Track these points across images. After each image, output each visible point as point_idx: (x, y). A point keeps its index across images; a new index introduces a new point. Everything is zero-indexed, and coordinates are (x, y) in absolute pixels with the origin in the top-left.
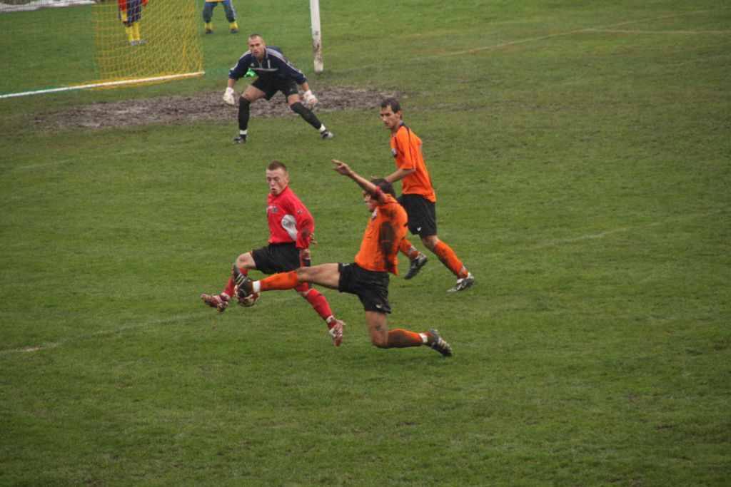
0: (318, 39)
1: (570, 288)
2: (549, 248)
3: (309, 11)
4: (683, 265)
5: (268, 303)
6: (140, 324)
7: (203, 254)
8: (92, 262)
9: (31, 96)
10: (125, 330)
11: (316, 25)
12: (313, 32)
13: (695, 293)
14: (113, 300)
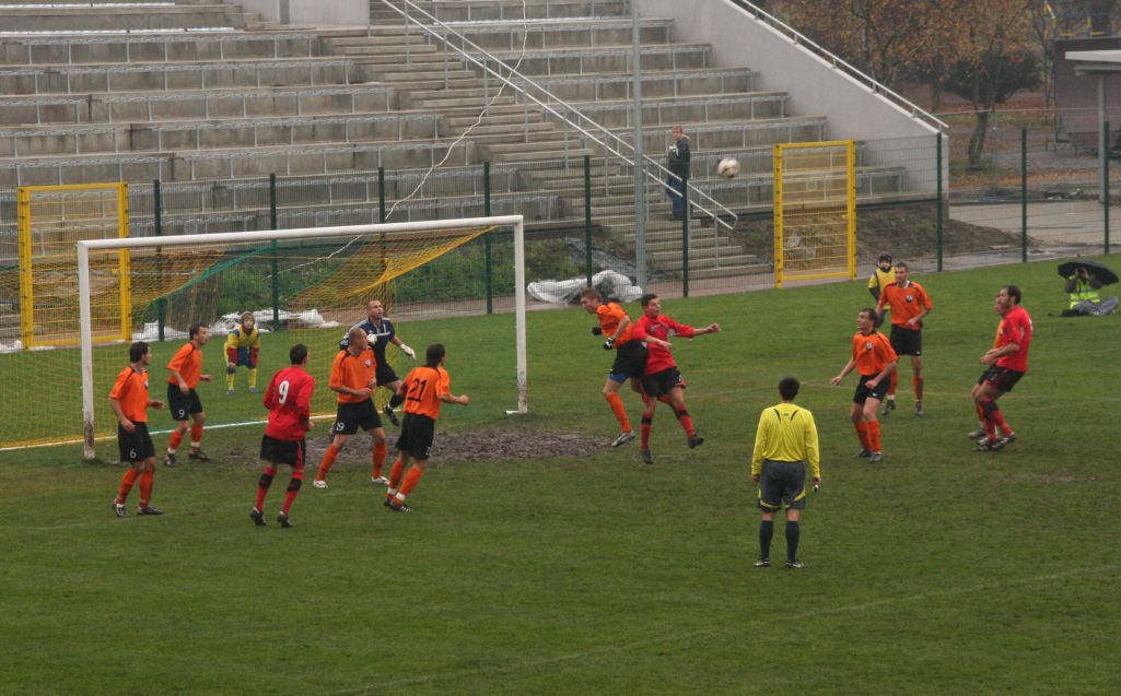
0: (522, 378)
1: (842, 664)
2: (811, 619)
3: (515, 346)
4: (957, 644)
5: (518, 666)
6: (385, 684)
7: (436, 608)
8: (319, 613)
9: (223, 429)
10: (369, 690)
11: (522, 364)
12: (519, 371)
13: (977, 676)
14: (348, 656)
